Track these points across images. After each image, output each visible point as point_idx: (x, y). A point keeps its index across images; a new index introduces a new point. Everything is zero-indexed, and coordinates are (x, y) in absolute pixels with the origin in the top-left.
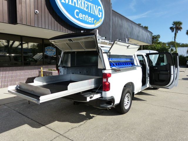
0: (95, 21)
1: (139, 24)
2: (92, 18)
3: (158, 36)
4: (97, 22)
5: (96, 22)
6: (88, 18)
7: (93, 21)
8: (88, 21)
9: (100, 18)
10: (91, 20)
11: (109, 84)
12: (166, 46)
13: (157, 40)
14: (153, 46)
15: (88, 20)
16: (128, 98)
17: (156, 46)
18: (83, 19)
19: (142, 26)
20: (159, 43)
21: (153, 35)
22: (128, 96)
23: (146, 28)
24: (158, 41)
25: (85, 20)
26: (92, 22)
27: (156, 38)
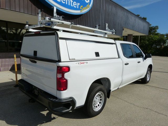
0: (82, 6)
1: (137, 15)
2: (78, 3)
3: (157, 27)
4: (84, 8)
5: (82, 8)
6: (73, 3)
7: (79, 6)
8: (72, 6)
9: (88, 3)
10: (76, 5)
11: (67, 81)
12: (164, 37)
13: (155, 31)
14: (151, 37)
15: (73, 4)
16: (101, 97)
17: (154, 37)
18: (67, 3)
19: (141, 17)
20: (157, 34)
21: (151, 26)
22: (100, 95)
23: (144, 19)
24: (156, 33)
25: (69, 4)
26: (78, 8)
27: (153, 29)
